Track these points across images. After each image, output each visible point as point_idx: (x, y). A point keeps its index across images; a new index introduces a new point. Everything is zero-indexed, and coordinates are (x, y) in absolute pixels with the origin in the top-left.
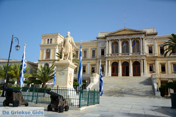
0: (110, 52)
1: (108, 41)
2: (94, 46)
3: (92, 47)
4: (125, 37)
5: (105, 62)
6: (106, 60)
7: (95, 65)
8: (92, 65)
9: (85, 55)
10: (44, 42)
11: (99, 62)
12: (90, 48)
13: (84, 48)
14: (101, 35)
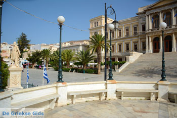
0: (151, 28)
1: (148, 16)
2: (135, 23)
3: (133, 25)
4: (167, 8)
5: (145, 38)
6: (147, 36)
7: (137, 42)
8: (134, 42)
9: (128, 34)
10: (92, 26)
11: (141, 39)
12: (131, 26)
13: (126, 26)
14: (141, 10)
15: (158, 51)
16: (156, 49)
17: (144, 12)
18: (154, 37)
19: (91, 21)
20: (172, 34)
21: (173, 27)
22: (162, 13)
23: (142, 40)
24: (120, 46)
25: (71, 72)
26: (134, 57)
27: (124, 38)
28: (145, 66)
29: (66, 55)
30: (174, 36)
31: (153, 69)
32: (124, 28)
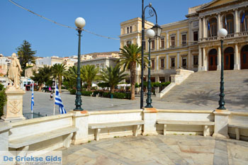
0: (205, 36)
1: (202, 19)
2: (184, 28)
3: (182, 31)
4: (227, 9)
5: (198, 50)
6: (200, 47)
7: (187, 55)
8: (182, 56)
9: (173, 43)
10: (123, 32)
11: (191, 51)
12: (178, 32)
13: (171, 33)
14: (192, 11)
15: (215, 69)
16: (212, 66)
17: (197, 14)
18: (209, 49)
19: (123, 25)
20: (234, 45)
21: (236, 36)
22: (221, 15)
23: (194, 53)
24: (162, 60)
25: (93, 96)
26: (182, 76)
27: (168, 50)
28: (197, 89)
29: (87, 73)
30: (237, 47)
31: (208, 94)
32: (168, 35)
